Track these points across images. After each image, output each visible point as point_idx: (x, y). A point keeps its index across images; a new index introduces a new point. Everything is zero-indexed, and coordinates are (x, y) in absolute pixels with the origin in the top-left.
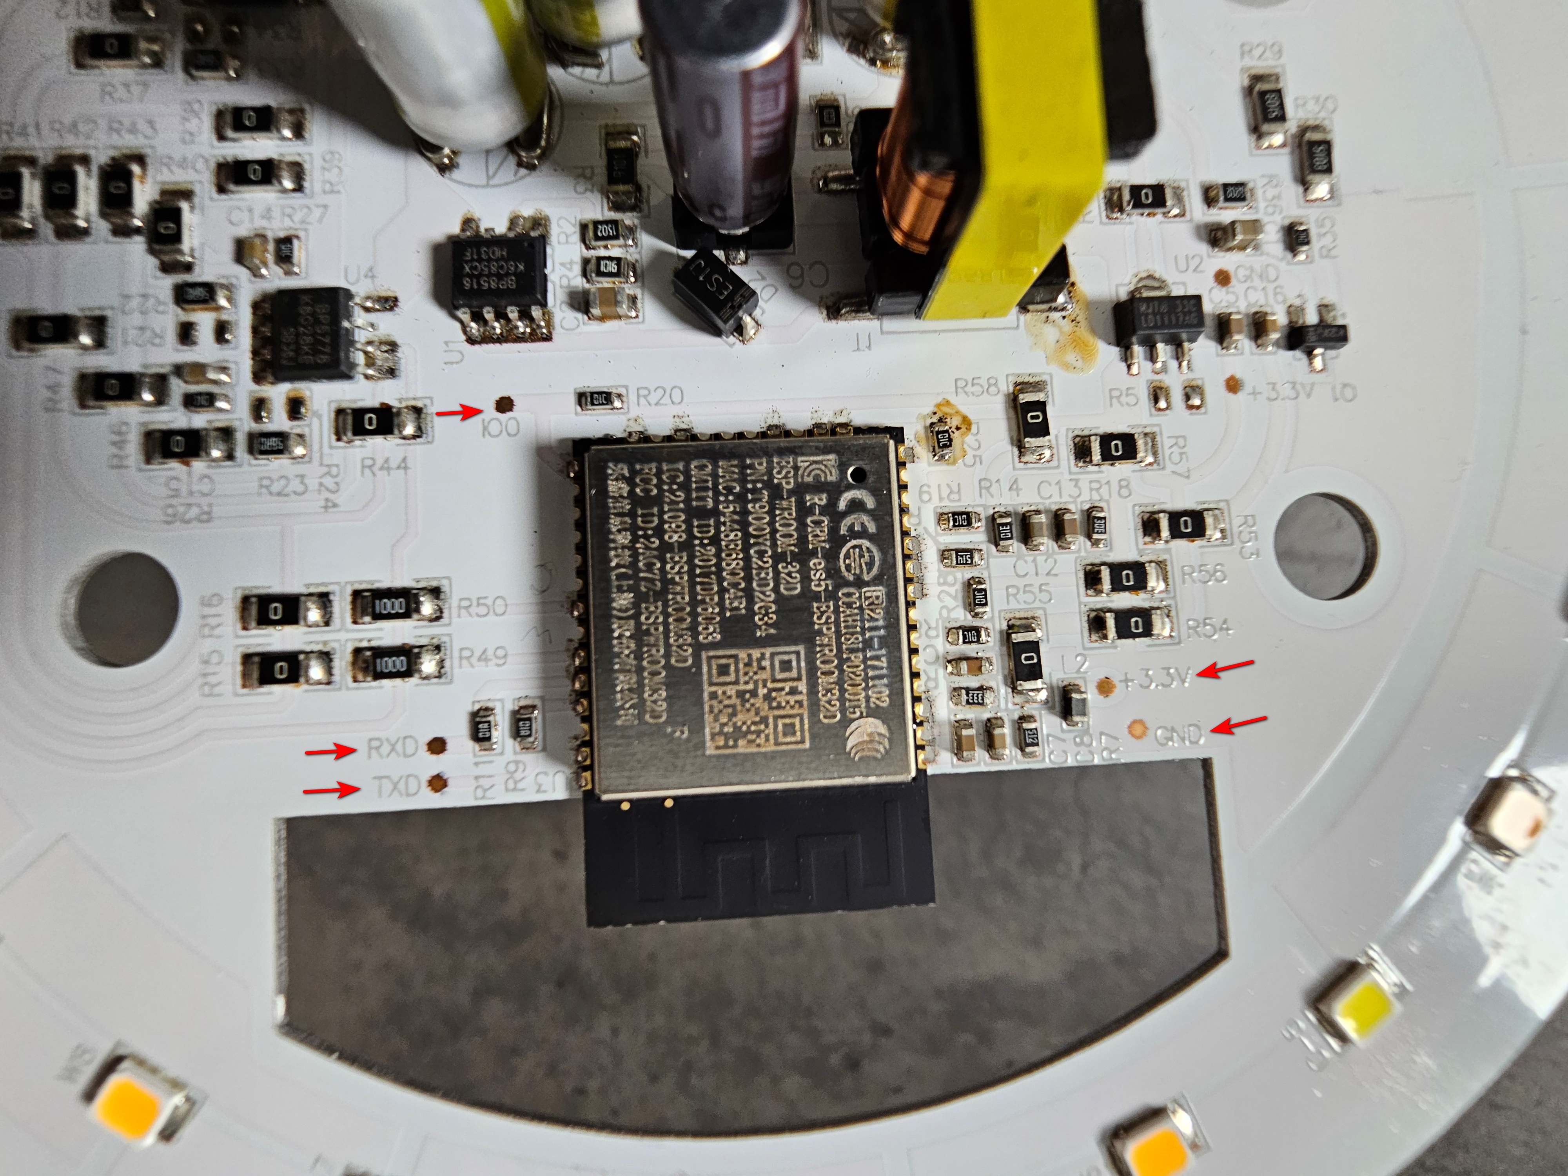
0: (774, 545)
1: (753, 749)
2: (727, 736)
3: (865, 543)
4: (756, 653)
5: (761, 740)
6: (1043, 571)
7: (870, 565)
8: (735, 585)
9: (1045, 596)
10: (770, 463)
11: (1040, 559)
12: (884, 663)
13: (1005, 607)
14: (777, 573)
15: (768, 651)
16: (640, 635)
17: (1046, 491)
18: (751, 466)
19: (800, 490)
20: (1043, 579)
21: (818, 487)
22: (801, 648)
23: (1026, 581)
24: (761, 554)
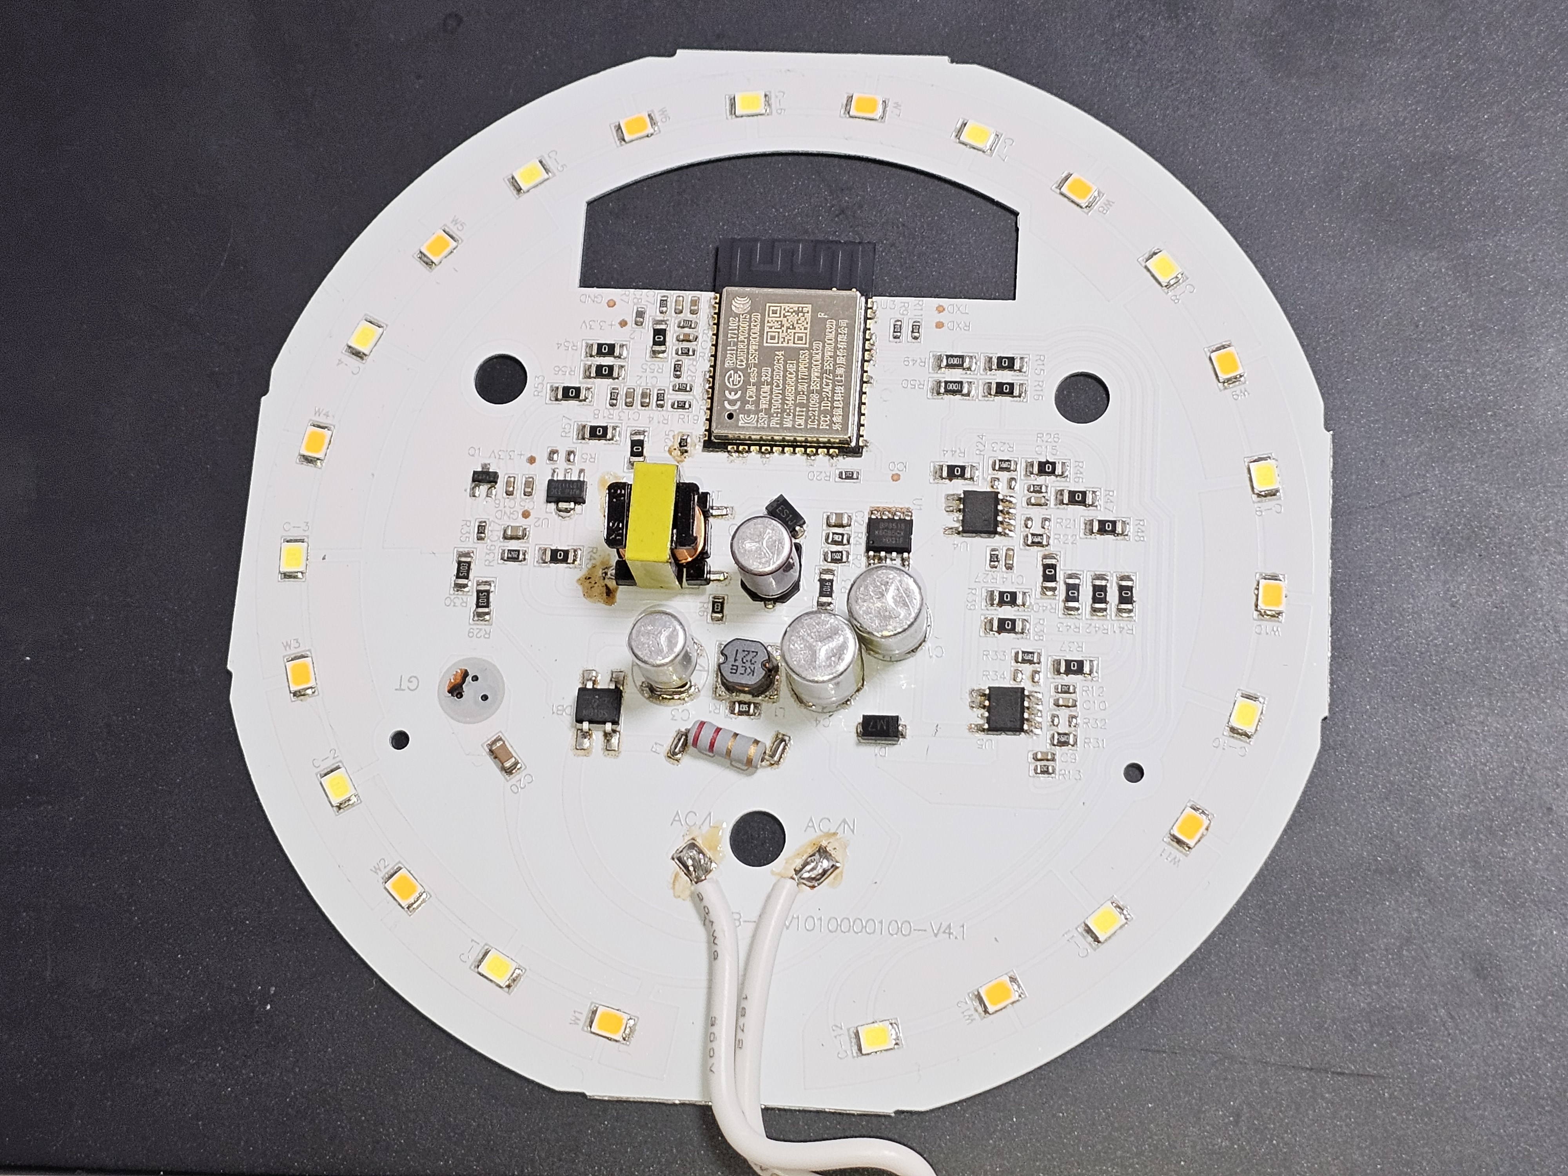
0: (771, 390)
1: (792, 305)
2: (802, 312)
3: (731, 386)
4: (785, 344)
5: (787, 309)
6: (644, 379)
7: (730, 376)
8: (791, 373)
9: (644, 367)
10: (769, 425)
11: (644, 384)
12: (729, 336)
13: (665, 364)
14: (772, 378)
15: (780, 345)
16: (835, 356)
17: (636, 416)
18: (777, 424)
19: (757, 412)
20: (644, 375)
21: (748, 413)
22: (765, 344)
23: (652, 375)
24: (778, 386)
